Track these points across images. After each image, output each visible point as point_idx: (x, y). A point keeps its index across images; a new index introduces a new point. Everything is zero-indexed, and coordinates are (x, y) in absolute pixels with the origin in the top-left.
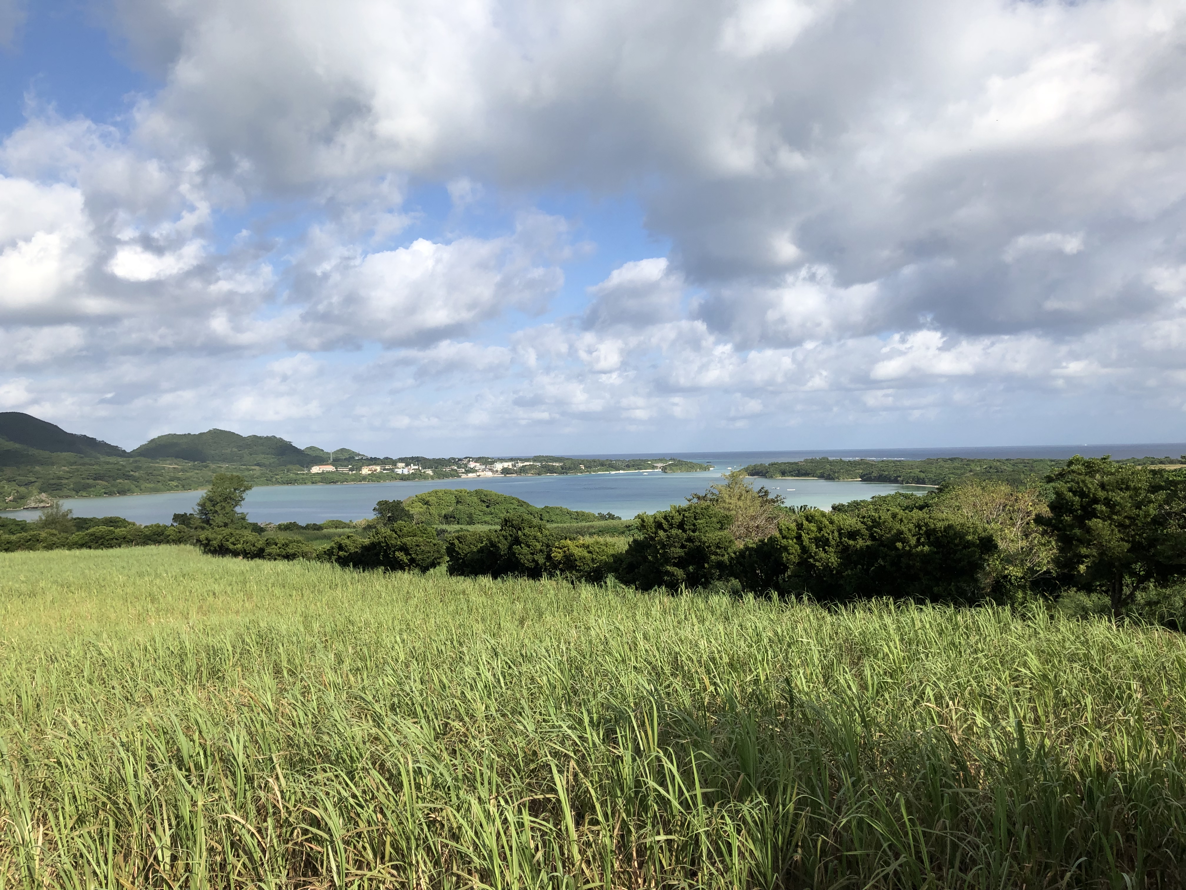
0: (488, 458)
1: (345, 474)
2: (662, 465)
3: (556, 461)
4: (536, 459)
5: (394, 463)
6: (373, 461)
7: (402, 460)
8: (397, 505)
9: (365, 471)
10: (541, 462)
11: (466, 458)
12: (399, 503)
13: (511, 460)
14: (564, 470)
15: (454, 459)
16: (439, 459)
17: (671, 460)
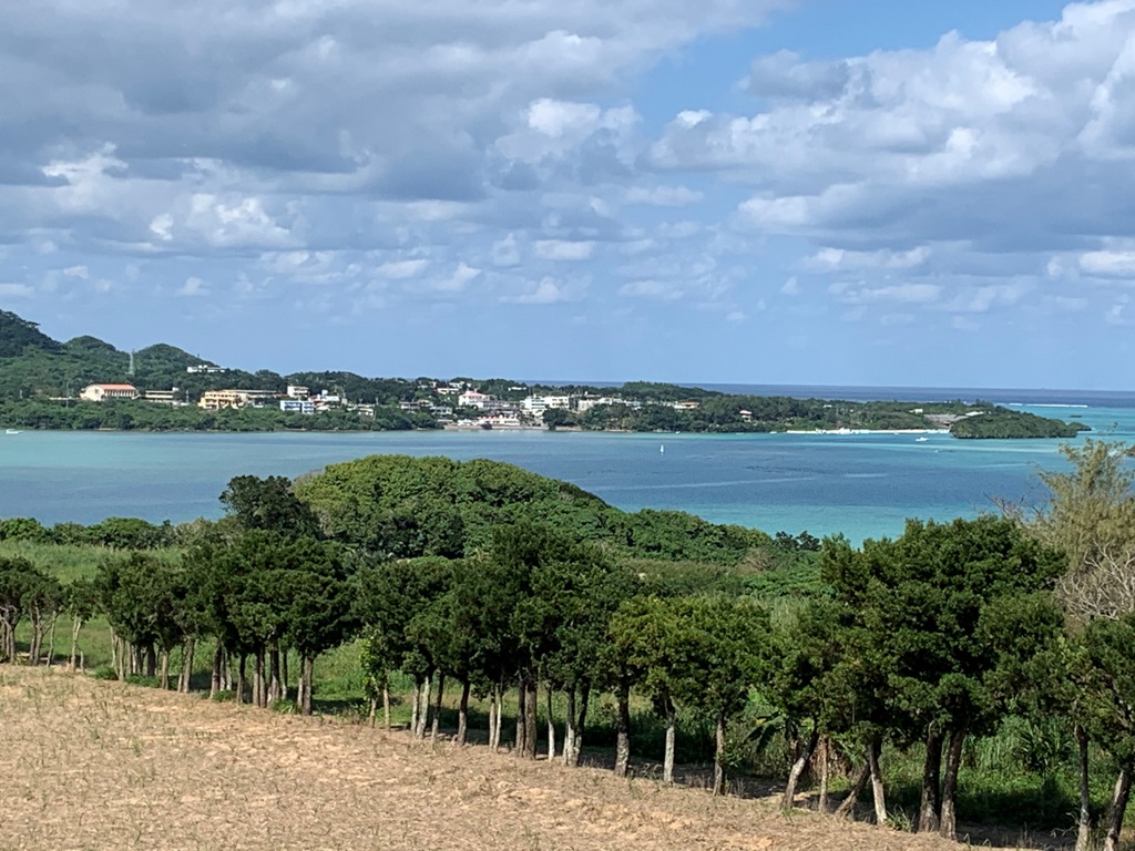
0: (512, 384)
1: (165, 407)
2: (951, 418)
3: (680, 399)
4: (631, 391)
5: (280, 384)
6: (232, 379)
7: (300, 379)
8: (278, 487)
9: (210, 400)
10: (642, 397)
11: (457, 380)
12: (284, 482)
13: (569, 390)
14: (700, 423)
15: (426, 381)
16: (392, 381)
17: (977, 406)
